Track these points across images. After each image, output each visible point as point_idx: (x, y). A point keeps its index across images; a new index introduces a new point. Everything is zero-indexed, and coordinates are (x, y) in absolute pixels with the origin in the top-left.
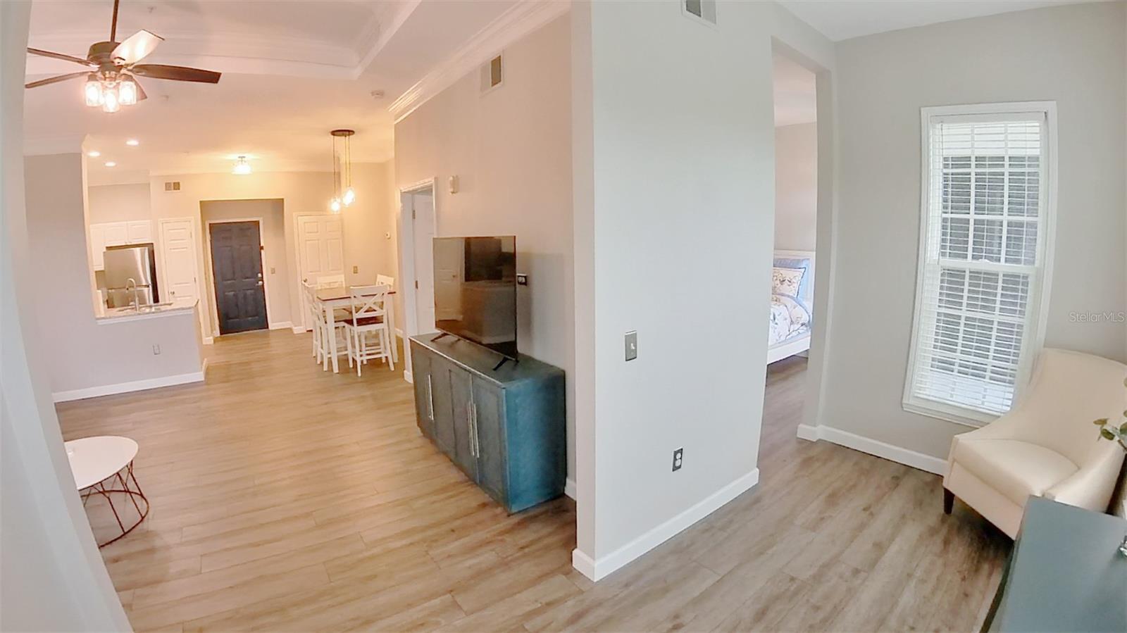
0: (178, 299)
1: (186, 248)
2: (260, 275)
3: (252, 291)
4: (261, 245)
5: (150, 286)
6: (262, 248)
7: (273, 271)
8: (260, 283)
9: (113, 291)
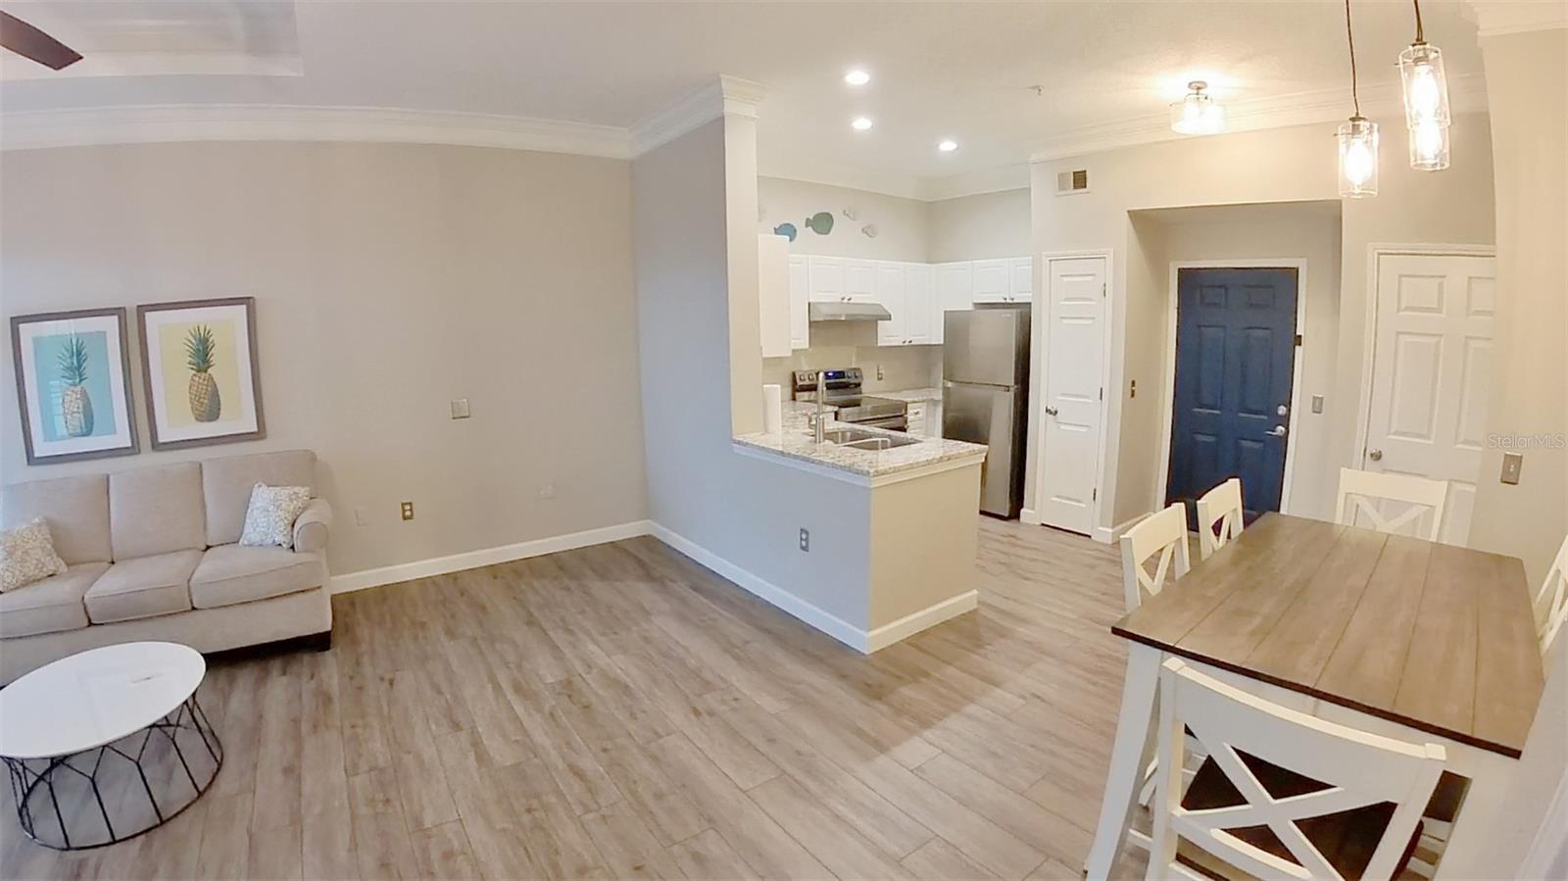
0: (1062, 427)
1: (1093, 318)
2: (1282, 410)
3: (1256, 446)
4: (1298, 333)
5: (1012, 389)
6: (1298, 340)
7: (1318, 406)
8: (1281, 429)
9: (950, 384)
